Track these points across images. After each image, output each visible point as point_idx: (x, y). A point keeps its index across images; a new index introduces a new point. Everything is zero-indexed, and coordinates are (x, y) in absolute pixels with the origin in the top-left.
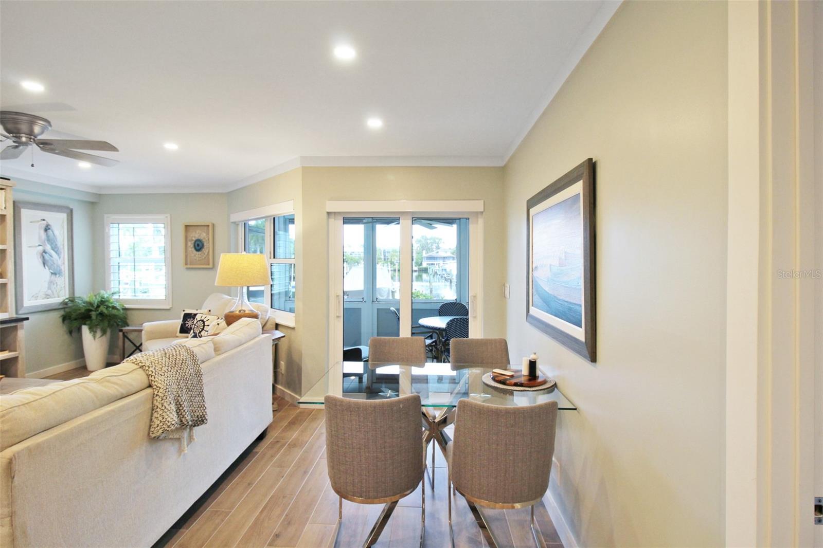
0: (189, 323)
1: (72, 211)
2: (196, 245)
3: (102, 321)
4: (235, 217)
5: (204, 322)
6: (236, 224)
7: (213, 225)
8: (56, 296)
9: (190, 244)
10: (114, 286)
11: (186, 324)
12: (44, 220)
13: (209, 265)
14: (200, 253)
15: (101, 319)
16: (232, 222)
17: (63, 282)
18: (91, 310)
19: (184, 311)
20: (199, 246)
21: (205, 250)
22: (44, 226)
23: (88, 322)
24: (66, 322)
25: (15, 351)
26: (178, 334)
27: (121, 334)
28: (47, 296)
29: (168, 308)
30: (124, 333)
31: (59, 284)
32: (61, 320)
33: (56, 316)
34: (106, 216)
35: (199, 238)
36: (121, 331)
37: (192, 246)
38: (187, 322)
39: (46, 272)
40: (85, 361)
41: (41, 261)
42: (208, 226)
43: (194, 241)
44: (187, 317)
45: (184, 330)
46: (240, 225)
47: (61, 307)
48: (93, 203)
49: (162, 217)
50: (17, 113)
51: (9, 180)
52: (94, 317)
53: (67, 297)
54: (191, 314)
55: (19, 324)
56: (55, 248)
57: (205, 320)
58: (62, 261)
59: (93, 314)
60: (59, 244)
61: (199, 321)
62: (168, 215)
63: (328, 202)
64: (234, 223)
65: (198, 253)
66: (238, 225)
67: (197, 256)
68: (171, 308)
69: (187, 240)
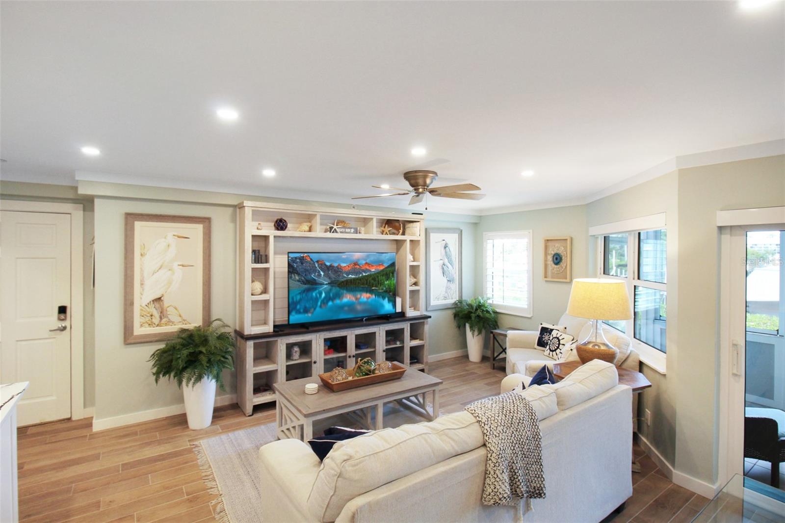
0: (546, 337)
1: (461, 231)
2: (555, 259)
3: (479, 322)
4: (594, 231)
5: (559, 341)
6: (595, 237)
7: (572, 239)
8: (450, 298)
9: (550, 258)
10: (489, 293)
11: (543, 338)
12: (444, 240)
13: (566, 278)
14: (558, 266)
15: (478, 320)
16: (591, 236)
17: (455, 287)
18: (472, 312)
19: (541, 324)
20: (557, 259)
21: (563, 264)
22: (444, 245)
23: (470, 322)
24: (456, 318)
25: (423, 340)
26: (536, 346)
27: (492, 335)
28: (445, 298)
29: (529, 316)
30: (494, 335)
31: (452, 288)
32: (453, 316)
33: (450, 314)
34: (484, 233)
35: (558, 252)
36: (492, 333)
37: (551, 260)
38: (544, 336)
39: (445, 280)
40: (467, 351)
41: (441, 271)
42: (566, 240)
43: (552, 255)
44: (545, 331)
45: (541, 343)
46: (600, 238)
47: (453, 306)
48: (476, 224)
49: (524, 232)
50: (416, 172)
51: (422, 214)
52: (473, 318)
53: (458, 299)
54: (548, 328)
55: (425, 321)
56: (450, 262)
57: (560, 338)
58: (454, 271)
59: (473, 315)
60: (453, 259)
61: (555, 338)
62: (531, 231)
63: (719, 213)
64: (593, 236)
65: (556, 266)
66: (597, 238)
67: (555, 269)
68: (532, 317)
69: (546, 254)
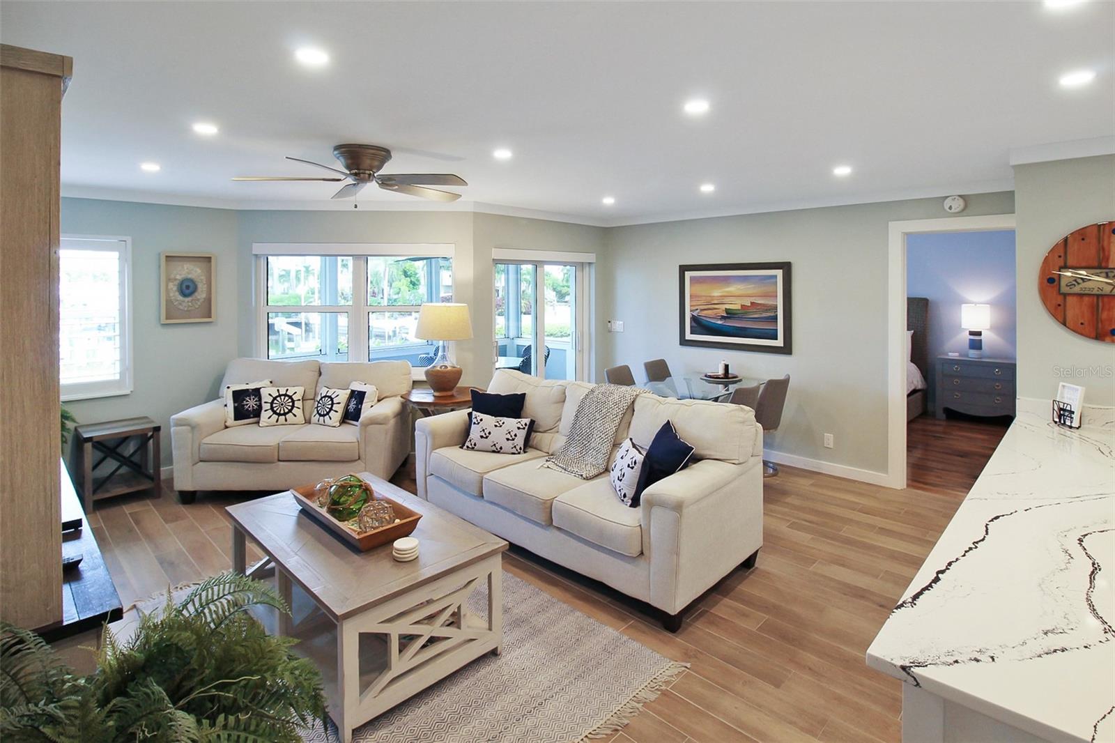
0: (251, 403)
2: (184, 286)
9: (173, 287)
11: (243, 405)
13: (208, 317)
14: (190, 299)
19: (228, 388)
20: (187, 288)
21: (198, 295)
26: (234, 422)
29: (127, 392)
35: (190, 276)
37: (175, 288)
38: (245, 402)
42: (209, 258)
43: (177, 282)
49: (114, 240)
54: (247, 390)
64: (256, 255)
65: (187, 299)
67: (184, 304)
69: (169, 280)
